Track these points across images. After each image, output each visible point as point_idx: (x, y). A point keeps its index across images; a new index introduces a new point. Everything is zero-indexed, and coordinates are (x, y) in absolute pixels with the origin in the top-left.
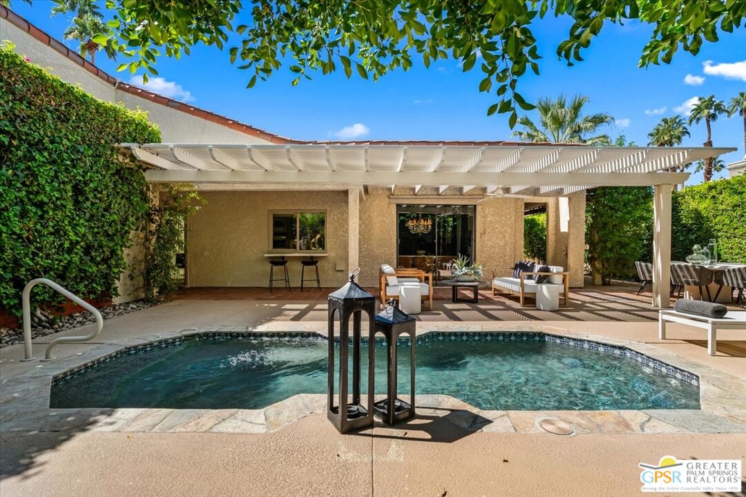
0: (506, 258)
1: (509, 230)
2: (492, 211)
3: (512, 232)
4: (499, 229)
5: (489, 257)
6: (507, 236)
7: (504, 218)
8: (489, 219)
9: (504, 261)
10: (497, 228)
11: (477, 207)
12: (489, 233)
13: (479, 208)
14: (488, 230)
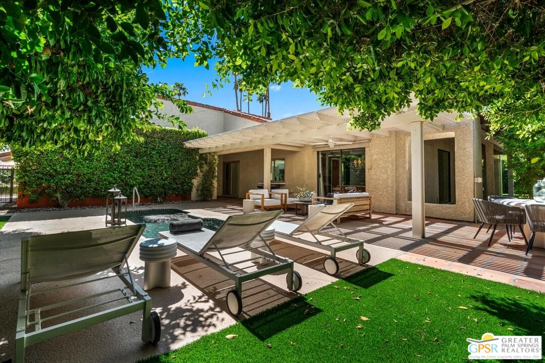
0: (388, 188)
1: (390, 165)
2: (377, 151)
3: (393, 167)
4: (382, 165)
5: (375, 187)
6: (389, 171)
7: (386, 156)
8: (374, 157)
9: (387, 192)
10: (381, 164)
11: (366, 149)
12: (375, 168)
13: (367, 150)
14: (374, 166)
